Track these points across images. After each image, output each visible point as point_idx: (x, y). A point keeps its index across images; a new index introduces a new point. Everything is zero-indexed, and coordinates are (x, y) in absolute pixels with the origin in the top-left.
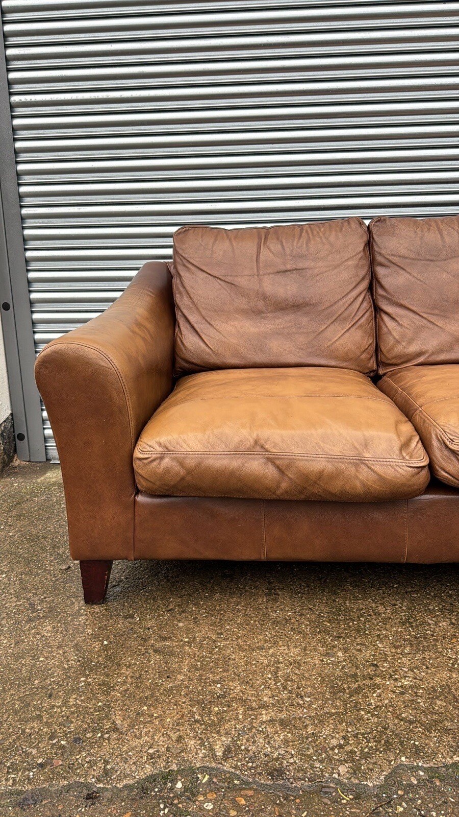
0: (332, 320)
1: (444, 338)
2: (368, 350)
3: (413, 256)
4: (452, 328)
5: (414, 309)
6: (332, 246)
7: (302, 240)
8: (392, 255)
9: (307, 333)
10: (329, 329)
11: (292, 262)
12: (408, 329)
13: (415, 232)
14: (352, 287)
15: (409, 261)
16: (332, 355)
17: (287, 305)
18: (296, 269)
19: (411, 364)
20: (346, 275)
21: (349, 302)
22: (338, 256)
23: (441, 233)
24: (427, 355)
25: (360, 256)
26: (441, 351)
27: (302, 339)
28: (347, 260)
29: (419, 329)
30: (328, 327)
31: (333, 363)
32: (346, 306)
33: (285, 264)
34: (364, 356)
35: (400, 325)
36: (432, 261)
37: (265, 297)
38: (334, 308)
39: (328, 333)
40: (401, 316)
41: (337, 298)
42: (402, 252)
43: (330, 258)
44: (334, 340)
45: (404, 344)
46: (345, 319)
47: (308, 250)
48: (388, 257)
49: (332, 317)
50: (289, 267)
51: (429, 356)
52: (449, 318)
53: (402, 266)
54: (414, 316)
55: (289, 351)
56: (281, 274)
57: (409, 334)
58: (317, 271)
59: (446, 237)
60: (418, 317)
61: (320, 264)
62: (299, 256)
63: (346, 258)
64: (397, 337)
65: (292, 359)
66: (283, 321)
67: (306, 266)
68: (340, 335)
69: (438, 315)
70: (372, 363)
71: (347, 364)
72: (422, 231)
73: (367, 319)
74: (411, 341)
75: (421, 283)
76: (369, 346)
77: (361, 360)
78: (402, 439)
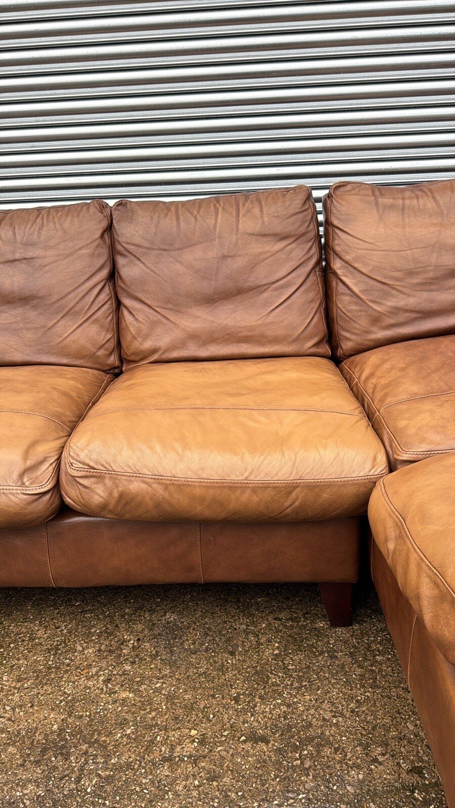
0: (61, 315)
1: (177, 334)
2: (106, 346)
3: (146, 244)
4: (186, 323)
5: (149, 302)
6: (65, 232)
7: (34, 226)
8: (128, 243)
9: (36, 328)
10: (60, 324)
11: (21, 251)
12: (143, 323)
13: (152, 218)
14: (86, 278)
15: (144, 250)
16: (62, 352)
17: (14, 298)
18: (26, 259)
19: (147, 362)
21: (81, 295)
22: (71, 245)
23: (178, 219)
24: (160, 353)
25: (96, 243)
26: (173, 347)
27: (29, 335)
28: (80, 249)
29: (153, 324)
30: (58, 321)
31: (65, 361)
32: (78, 299)
33: (13, 252)
34: (101, 353)
35: (136, 319)
36: (165, 250)
38: (64, 301)
39: (59, 328)
40: (138, 310)
41: (67, 291)
42: (137, 240)
43: (61, 246)
44: (65, 336)
45: (140, 340)
46: (77, 313)
47: (39, 237)
48: (125, 245)
49: (62, 310)
50: (17, 256)
51: (162, 353)
52: (182, 313)
53: (137, 255)
54: (149, 311)
55: (15, 349)
56: (9, 264)
57: (144, 328)
58: (47, 260)
59: (182, 224)
60: (152, 311)
61: (50, 253)
62: (28, 244)
63: (80, 246)
64: (133, 333)
65: (18, 357)
67: (35, 255)
68: (71, 330)
69: (171, 309)
70: (113, 360)
71: (82, 361)
72: (159, 217)
73: (104, 313)
74: (146, 337)
75: (154, 275)
76: (108, 341)
77: (98, 357)
78: (29, 463)
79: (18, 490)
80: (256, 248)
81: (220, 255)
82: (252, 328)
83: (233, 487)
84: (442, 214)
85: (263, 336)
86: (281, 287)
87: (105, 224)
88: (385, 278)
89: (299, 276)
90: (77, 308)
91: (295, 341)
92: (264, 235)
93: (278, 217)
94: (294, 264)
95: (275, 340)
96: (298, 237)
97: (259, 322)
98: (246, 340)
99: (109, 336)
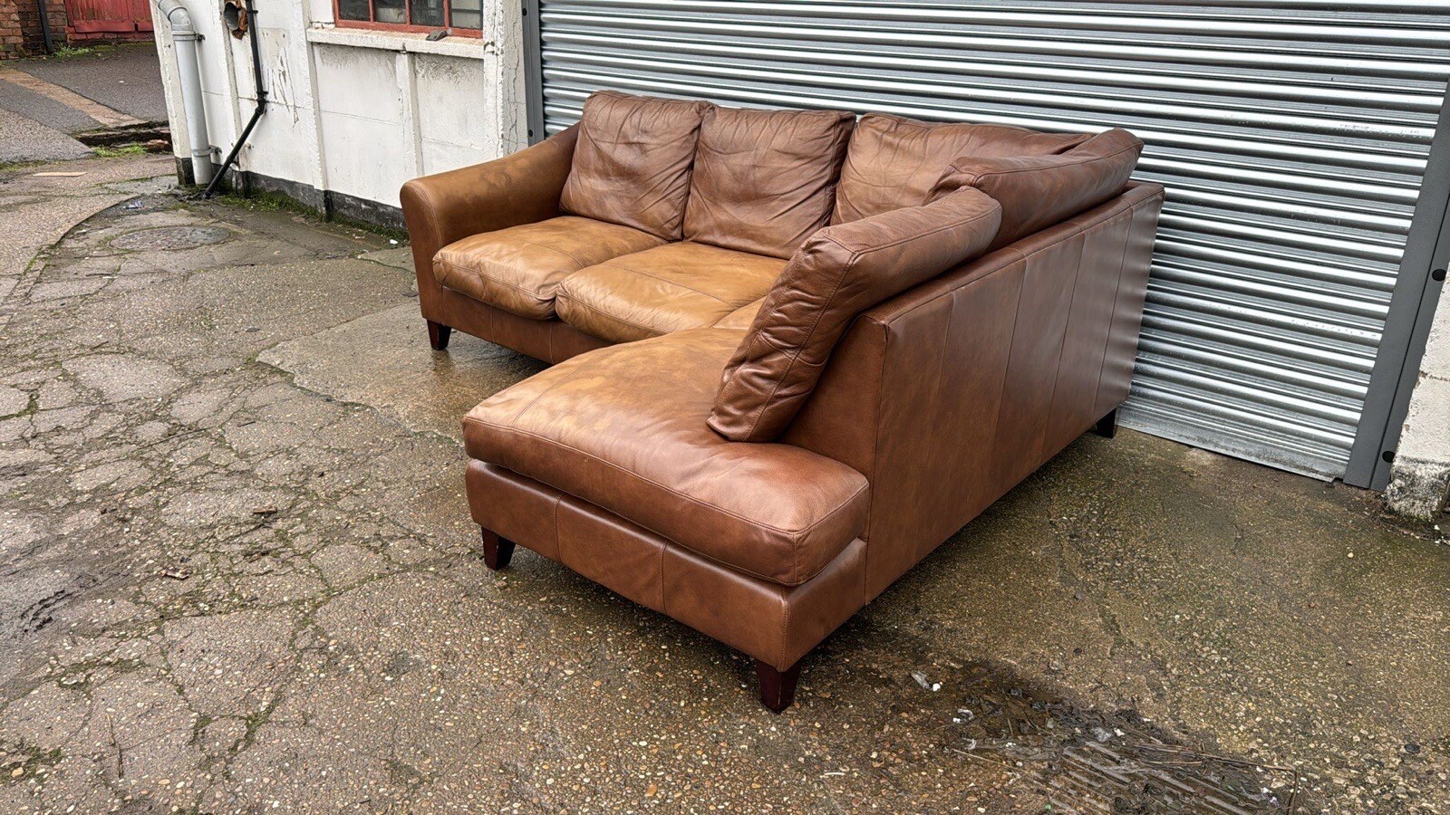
0: (648, 191)
1: (711, 222)
2: (672, 221)
3: (711, 146)
4: (718, 214)
5: (702, 192)
6: (669, 126)
9: (632, 198)
10: (645, 198)
11: (638, 136)
14: (670, 165)
16: (642, 220)
17: (625, 172)
18: (640, 143)
19: (691, 240)
20: (668, 155)
21: (663, 178)
22: (669, 137)
24: (698, 235)
25: (687, 138)
26: (706, 233)
27: (627, 202)
28: (674, 141)
29: (700, 210)
30: (644, 196)
32: (661, 180)
33: (633, 136)
34: (667, 226)
36: (720, 153)
37: (612, 162)
38: (652, 181)
39: (644, 201)
40: (696, 199)
41: (656, 173)
42: (710, 141)
44: (646, 208)
46: (658, 192)
47: (651, 127)
49: (649, 188)
50: (636, 140)
52: (718, 205)
53: (707, 154)
54: (700, 198)
55: (616, 211)
56: (630, 145)
58: (652, 147)
60: (702, 200)
61: (655, 141)
63: (675, 139)
64: (691, 214)
66: (618, 185)
67: (646, 141)
68: (651, 204)
69: (712, 201)
70: (675, 231)
73: (679, 193)
74: (695, 221)
76: (675, 217)
77: (665, 229)
78: (547, 282)
79: (533, 294)
80: (777, 163)
81: (752, 163)
82: (756, 228)
83: (620, 322)
84: (924, 158)
85: (763, 236)
86: (786, 199)
87: (697, 123)
88: (861, 207)
89: (805, 192)
90: (658, 188)
91: (786, 246)
92: (786, 153)
93: (801, 139)
94: (802, 182)
95: (771, 242)
96: (813, 159)
97: (763, 225)
98: (752, 237)
99: (676, 214)
